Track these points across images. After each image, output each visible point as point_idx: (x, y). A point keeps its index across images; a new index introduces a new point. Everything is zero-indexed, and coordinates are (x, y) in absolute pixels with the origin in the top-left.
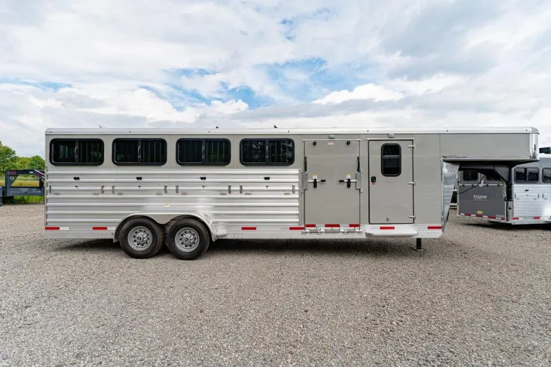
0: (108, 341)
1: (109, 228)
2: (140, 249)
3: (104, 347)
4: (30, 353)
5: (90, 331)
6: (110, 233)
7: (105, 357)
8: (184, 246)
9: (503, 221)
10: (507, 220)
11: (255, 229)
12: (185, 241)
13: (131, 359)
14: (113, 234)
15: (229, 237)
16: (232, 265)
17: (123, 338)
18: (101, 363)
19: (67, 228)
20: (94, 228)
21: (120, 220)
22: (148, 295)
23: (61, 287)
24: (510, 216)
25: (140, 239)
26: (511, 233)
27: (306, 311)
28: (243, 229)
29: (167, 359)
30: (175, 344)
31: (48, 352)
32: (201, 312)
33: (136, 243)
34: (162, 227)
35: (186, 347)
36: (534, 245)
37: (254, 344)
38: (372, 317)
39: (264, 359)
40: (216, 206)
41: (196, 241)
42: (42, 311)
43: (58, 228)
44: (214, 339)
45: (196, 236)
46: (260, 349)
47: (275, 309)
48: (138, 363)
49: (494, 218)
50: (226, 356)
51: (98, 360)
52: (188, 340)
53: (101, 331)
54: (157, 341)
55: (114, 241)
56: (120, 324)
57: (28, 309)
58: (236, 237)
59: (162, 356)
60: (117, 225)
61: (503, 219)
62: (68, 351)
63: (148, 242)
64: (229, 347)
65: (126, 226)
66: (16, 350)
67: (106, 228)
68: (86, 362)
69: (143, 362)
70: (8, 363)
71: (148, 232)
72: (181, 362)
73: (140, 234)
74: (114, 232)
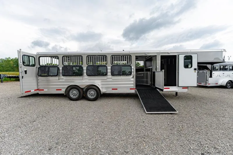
0: (68, 136)
1: (62, 90)
2: (74, 97)
3: (67, 139)
4: (37, 142)
5: (60, 131)
6: (63, 91)
7: (68, 144)
8: (91, 96)
9: (204, 85)
10: (206, 85)
11: (117, 89)
12: (91, 94)
13: (79, 145)
14: (64, 92)
15: (107, 92)
16: (109, 103)
17: (74, 135)
18: (67, 147)
19: (47, 90)
20: (57, 90)
21: (67, 87)
22: (80, 116)
23: (47, 113)
24: (207, 83)
25: (74, 94)
26: (208, 89)
27: (144, 122)
28: (112, 89)
29: (94, 144)
30: (96, 138)
31: (45, 141)
32: (103, 123)
33: (73, 95)
34: (82, 89)
35: (100, 139)
36: (218, 94)
37: (128, 137)
38: (171, 124)
39: (134, 144)
40: (102, 81)
41: (95, 94)
42: (40, 123)
43: (43, 90)
44: (111, 135)
45: (95, 92)
46: (131, 139)
47: (131, 121)
48: (82, 147)
49: (201, 84)
50: (117, 143)
51: (65, 145)
52: (100, 135)
53: (64, 132)
54: (88, 136)
55: (65, 94)
56: (72, 129)
57: (35, 122)
58: (110, 92)
59: (91, 143)
60: (66, 88)
61: (204, 84)
62: (53, 141)
63: (77, 94)
64: (118, 138)
65: (69, 89)
66: (31, 141)
67: (61, 90)
68: (61, 147)
69: (84, 146)
70: (29, 147)
71: (77, 91)
72: (100, 146)
73: (74, 92)
74: (64, 91)
